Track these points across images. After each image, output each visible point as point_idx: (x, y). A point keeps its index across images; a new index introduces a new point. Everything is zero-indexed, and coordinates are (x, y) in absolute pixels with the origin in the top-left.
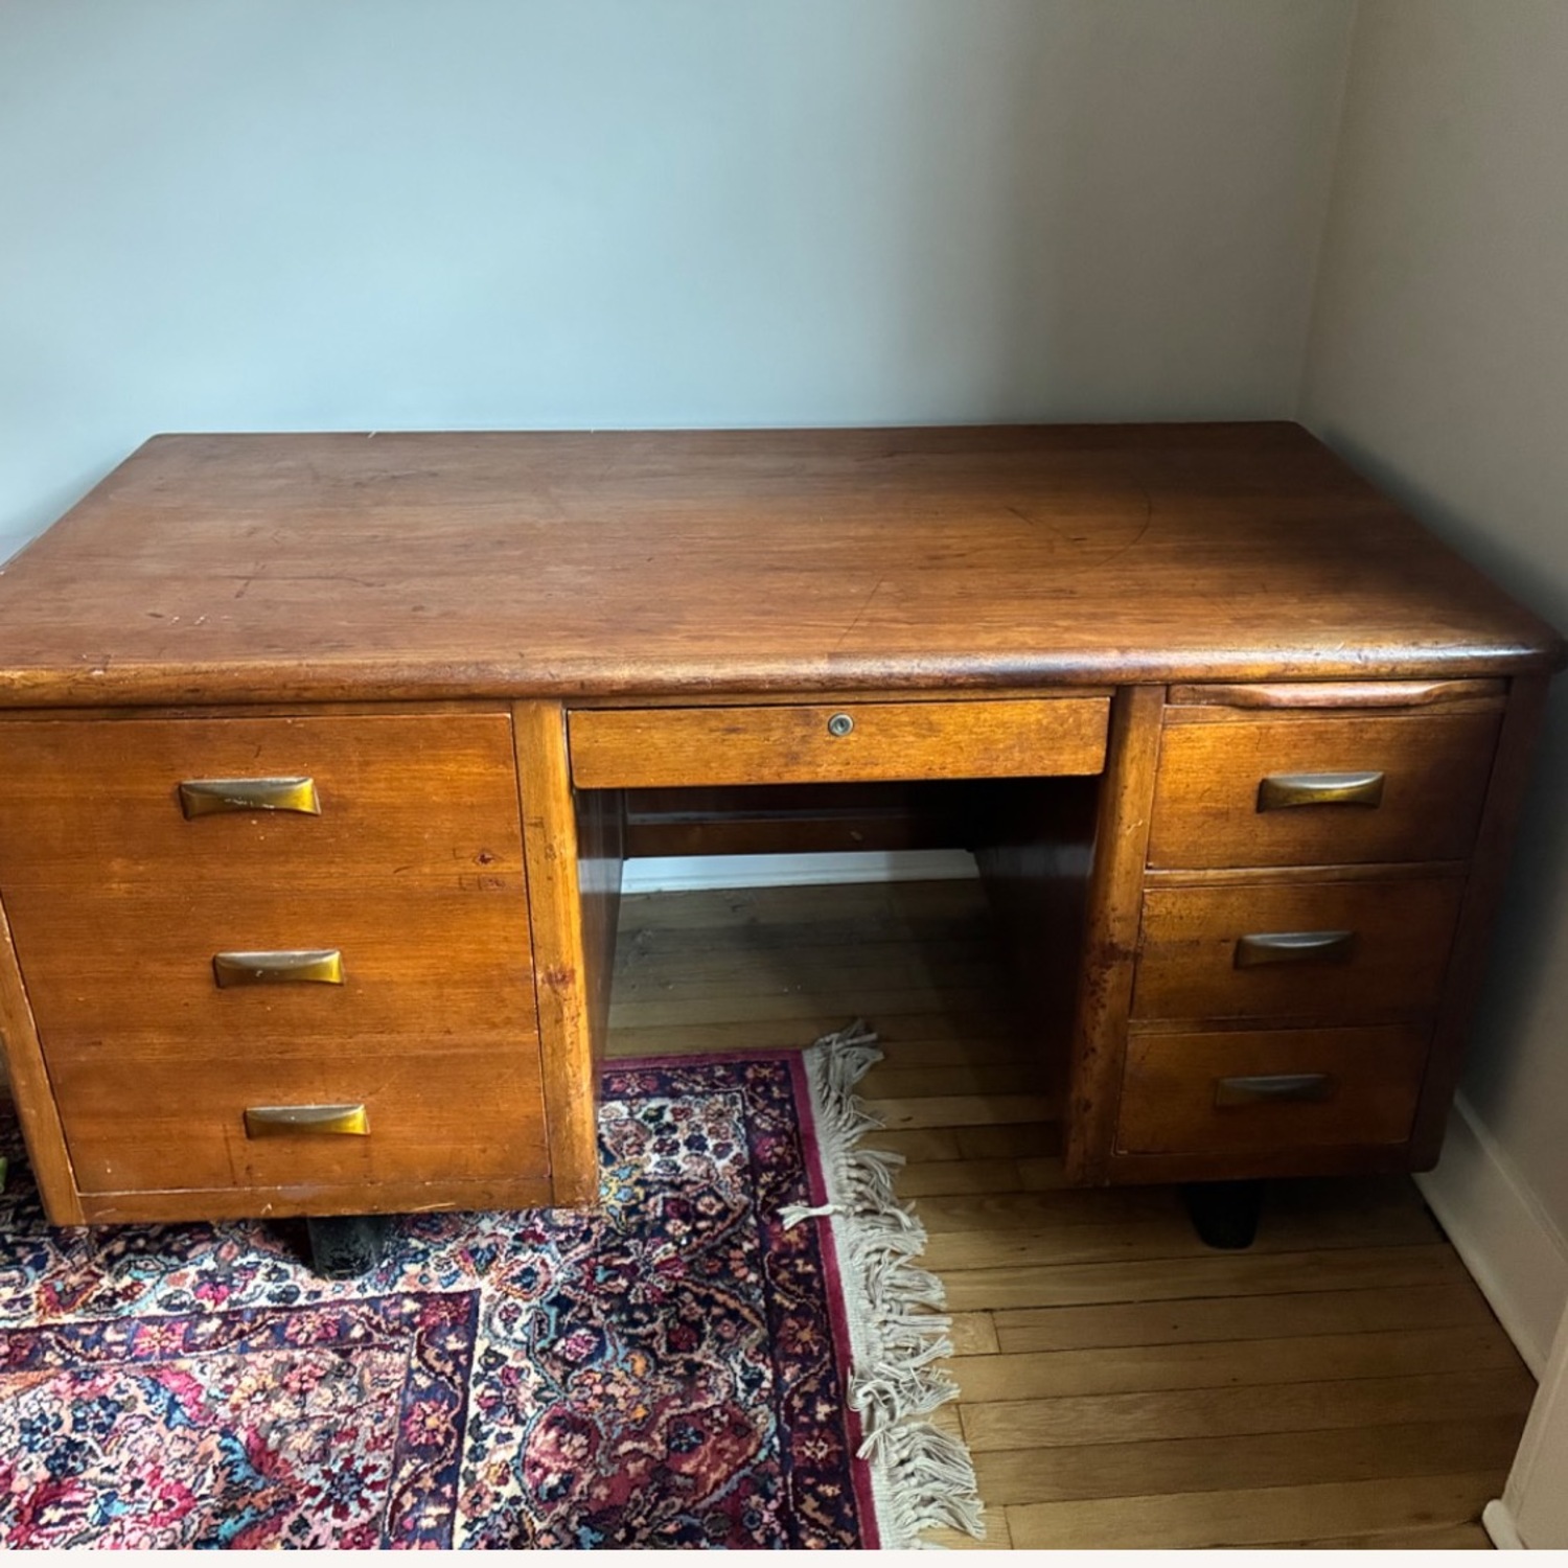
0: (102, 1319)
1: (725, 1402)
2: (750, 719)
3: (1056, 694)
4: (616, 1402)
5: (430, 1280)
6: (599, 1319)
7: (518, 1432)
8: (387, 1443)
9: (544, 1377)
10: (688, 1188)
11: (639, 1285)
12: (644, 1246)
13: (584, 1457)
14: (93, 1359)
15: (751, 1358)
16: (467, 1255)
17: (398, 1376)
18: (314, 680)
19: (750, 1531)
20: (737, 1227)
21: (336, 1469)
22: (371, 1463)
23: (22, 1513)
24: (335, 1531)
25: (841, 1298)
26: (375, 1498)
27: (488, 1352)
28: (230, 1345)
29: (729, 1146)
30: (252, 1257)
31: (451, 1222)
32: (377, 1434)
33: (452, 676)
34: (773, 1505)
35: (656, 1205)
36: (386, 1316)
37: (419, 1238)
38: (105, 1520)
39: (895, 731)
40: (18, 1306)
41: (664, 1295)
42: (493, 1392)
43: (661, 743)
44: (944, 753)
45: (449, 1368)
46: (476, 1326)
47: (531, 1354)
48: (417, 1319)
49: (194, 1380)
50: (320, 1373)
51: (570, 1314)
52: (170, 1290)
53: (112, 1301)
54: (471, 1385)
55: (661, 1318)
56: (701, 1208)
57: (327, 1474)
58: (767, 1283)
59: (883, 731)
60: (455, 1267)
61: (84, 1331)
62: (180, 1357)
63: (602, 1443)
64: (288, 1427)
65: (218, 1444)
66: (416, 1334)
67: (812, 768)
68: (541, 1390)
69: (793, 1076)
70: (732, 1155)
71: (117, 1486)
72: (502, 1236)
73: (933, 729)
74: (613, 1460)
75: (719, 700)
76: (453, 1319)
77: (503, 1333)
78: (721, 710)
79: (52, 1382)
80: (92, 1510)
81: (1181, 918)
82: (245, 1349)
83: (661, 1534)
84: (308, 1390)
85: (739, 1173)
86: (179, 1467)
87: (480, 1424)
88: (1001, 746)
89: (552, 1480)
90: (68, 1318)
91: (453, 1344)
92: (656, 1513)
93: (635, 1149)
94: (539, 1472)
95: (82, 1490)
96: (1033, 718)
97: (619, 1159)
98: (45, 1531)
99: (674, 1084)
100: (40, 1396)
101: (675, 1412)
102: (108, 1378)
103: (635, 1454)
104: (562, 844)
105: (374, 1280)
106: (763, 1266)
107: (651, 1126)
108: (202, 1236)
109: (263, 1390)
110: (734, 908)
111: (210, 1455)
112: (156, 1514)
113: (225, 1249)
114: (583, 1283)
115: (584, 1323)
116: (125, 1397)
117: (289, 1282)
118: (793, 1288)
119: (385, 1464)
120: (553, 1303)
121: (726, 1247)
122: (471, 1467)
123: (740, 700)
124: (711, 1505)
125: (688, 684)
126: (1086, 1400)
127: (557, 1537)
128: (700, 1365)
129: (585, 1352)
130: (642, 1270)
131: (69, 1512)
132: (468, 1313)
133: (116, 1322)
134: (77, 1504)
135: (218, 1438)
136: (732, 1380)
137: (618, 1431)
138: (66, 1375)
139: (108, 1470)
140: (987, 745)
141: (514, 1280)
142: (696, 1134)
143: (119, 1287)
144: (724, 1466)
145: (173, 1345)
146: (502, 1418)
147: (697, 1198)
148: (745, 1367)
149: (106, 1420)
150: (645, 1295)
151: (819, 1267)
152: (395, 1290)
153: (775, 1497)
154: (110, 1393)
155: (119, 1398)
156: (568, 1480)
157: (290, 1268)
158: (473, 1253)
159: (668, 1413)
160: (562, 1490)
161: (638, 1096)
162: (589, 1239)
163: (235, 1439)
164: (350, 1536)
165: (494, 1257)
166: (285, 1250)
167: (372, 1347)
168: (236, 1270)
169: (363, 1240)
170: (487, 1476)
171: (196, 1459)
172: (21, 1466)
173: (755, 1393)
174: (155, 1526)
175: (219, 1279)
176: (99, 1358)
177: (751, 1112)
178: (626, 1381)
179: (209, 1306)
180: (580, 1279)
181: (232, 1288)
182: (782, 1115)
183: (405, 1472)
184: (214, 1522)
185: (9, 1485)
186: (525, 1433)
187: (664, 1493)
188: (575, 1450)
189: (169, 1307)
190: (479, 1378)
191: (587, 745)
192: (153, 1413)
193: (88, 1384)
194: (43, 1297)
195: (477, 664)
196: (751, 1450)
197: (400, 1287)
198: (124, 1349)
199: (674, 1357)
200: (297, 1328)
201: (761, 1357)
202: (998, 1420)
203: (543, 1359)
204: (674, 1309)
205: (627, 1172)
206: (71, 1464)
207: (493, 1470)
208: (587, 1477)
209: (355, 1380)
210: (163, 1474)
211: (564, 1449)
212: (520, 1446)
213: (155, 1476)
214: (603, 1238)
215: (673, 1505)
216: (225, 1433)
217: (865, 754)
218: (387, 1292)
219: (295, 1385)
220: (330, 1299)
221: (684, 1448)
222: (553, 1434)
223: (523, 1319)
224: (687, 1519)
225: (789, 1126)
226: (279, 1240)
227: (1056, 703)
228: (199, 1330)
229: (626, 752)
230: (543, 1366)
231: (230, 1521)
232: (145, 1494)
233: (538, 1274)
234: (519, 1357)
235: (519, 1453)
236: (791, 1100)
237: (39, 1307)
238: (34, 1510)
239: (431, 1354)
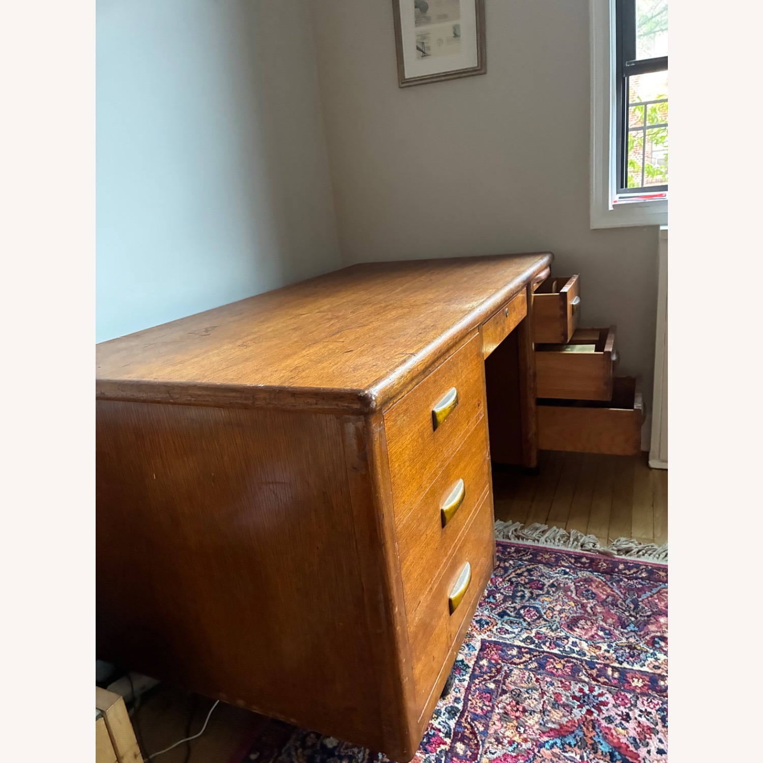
1: (573, 581)
2: (498, 316)
4: (565, 609)
5: (470, 653)
6: (517, 606)
7: (571, 640)
8: (567, 683)
9: (544, 627)
11: (502, 591)
13: (591, 622)
15: (553, 571)
17: (527, 674)
19: (636, 587)
21: (578, 703)
22: (577, 690)
24: (615, 706)
26: (599, 691)
27: (523, 641)
28: (479, 739)
32: (560, 686)
34: (626, 580)
36: (485, 674)
39: (511, 312)
41: (511, 586)
42: (548, 644)
43: (490, 334)
45: (528, 656)
46: (505, 643)
47: (529, 628)
48: (493, 662)
50: (514, 703)
51: (510, 613)
54: (541, 650)
55: (523, 589)
57: (580, 706)
58: (516, 559)
63: (585, 617)
64: (545, 720)
66: (502, 664)
68: (551, 629)
73: (515, 308)
74: (594, 615)
76: (498, 650)
77: (514, 636)
82: (485, 732)
83: (634, 609)
84: (524, 708)
87: (564, 651)
89: (600, 634)
91: (513, 653)
92: (624, 608)
94: (596, 636)
96: (521, 298)
101: (574, 594)
103: (593, 609)
105: (458, 675)
106: (507, 559)
109: (517, 727)
111: (554, 753)
114: (493, 606)
115: (518, 610)
117: (442, 709)
118: (521, 554)
119: (579, 685)
120: (501, 617)
122: (588, 656)
124: (622, 595)
127: (631, 636)
128: (552, 584)
129: (534, 613)
130: (493, 590)
132: (495, 645)
136: (563, 578)
137: (580, 612)
140: (519, 311)
141: (481, 626)
144: (605, 587)
146: (563, 643)
148: (558, 573)
150: (509, 592)
151: (513, 546)
153: (621, 579)
156: (602, 629)
160: (607, 632)
163: (548, 741)
164: (619, 701)
167: (504, 681)
170: (595, 653)
171: (555, 759)
173: (571, 573)
178: (554, 605)
179: (444, 747)
181: (435, 734)
183: (585, 678)
184: (600, 753)
186: (573, 637)
187: (614, 605)
188: (587, 624)
190: (538, 647)
196: (599, 580)
197: (471, 663)
199: (546, 590)
200: (477, 710)
201: (554, 568)
203: (534, 626)
204: (519, 584)
207: (592, 650)
208: (601, 624)
209: (523, 690)
211: (585, 628)
212: (580, 640)
215: (621, 603)
216: (543, 745)
217: (509, 322)
218: (470, 670)
219: (519, 713)
220: (463, 694)
221: (593, 595)
222: (576, 630)
223: (507, 627)
224: (628, 601)
228: (461, 753)
230: (537, 626)
231: (602, 747)
233: (481, 619)
234: (529, 632)
239: (517, 661)
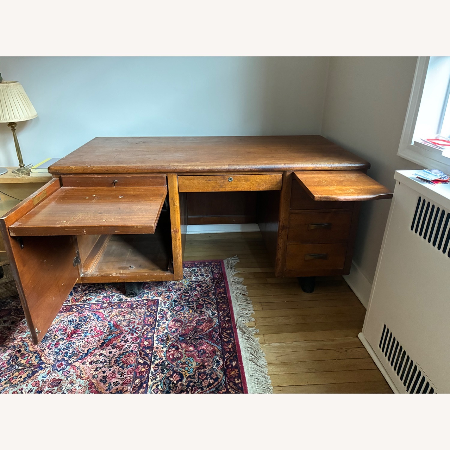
0: (84, 303)
1: (208, 317)
2: (213, 178)
3: (272, 173)
4: (186, 317)
5: (149, 297)
6: (183, 304)
7: (167, 322)
8: (141, 324)
9: (172, 313)
10: (200, 282)
11: (190, 298)
12: (192, 292)
13: (180, 326)
14: (82, 310)
15: (213, 310)
16: (156, 293)
17: (143, 313)
18: (130, 168)
19: (213, 338)
20: (210, 289)
21: (131, 328)
22: (138, 327)
23: (69, 335)
24: (131, 338)
25: (231, 300)
26: (139, 333)
27: (161, 309)
28: (110, 308)
29: (209, 276)
30: (114, 294)
31: (153, 288)
32: (139, 322)
33: (156, 168)
34: (217, 334)
35: (194, 285)
36: (140, 303)
37: (147, 290)
38: (85, 336)
39: (241, 181)
40: (67, 301)
41: (196, 300)
42: (162, 316)
43: (196, 183)
44: (250, 186)
45: (153, 312)
46: (158, 305)
47: (169, 309)
48: (147, 304)
49: (103, 313)
50: (127, 312)
51: (177, 303)
52: (98, 299)
53: (86, 301)
54: (157, 314)
55: (195, 303)
56: (203, 285)
57: (129, 329)
58: (216, 298)
59: (239, 181)
60: (154, 295)
61: (81, 305)
62: (100, 310)
63: (184, 324)
64: (122, 321)
65: (108, 324)
66: (146, 306)
67: (225, 188)
68: (171, 315)
69: (221, 264)
70: (209, 277)
71: (88, 331)
72: (163, 290)
73: (248, 180)
74: (185, 327)
75: (207, 174)
76: (154, 304)
77: (164, 306)
78: (207, 176)
79: (74, 314)
80: (83, 335)
81: (297, 220)
82: (113, 308)
83: (195, 338)
84: (125, 315)
85: (211, 280)
86: (100, 327)
87: (159, 321)
88: (261, 184)
89: (174, 330)
90: (77, 303)
91: (154, 308)
92: (194, 335)
93: (190, 276)
94: (171, 329)
95: (81, 331)
96: (268, 178)
97: (187, 277)
98: (73, 338)
99: (198, 265)
100: (72, 316)
101: (198, 319)
102: (86, 313)
103: (190, 326)
104: (177, 203)
105: (138, 297)
106: (215, 295)
107: (193, 272)
108: (104, 290)
109: (116, 315)
110: (209, 237)
111: (106, 325)
112: (96, 335)
113: (108, 292)
114: (180, 298)
115: (180, 304)
116: (89, 316)
117: (121, 298)
118: (221, 299)
119: (141, 327)
120: (174, 301)
121: (208, 292)
122: (158, 327)
123: (211, 174)
124: (205, 334)
125: (201, 170)
126: (280, 317)
127: (175, 339)
128: (203, 311)
129: (180, 309)
130: (191, 296)
131: (78, 335)
132: (157, 303)
133: (87, 304)
134: (80, 334)
135: (108, 323)
136: (209, 314)
137: (187, 322)
138: (77, 313)
139: (86, 328)
140: (259, 184)
141: (166, 297)
142: (202, 273)
143: (87, 298)
144: (208, 328)
145: (98, 308)
146: (164, 320)
147: (202, 284)
148: (212, 311)
149: (85, 320)
150: (192, 300)
151: (226, 295)
152: (142, 299)
153: (218, 332)
154: (86, 315)
155: (88, 316)
156: (177, 330)
157: (121, 296)
158: (158, 293)
159: (197, 319)
160: (176, 331)
161: (190, 267)
162: (181, 291)
163: (111, 323)
164: (134, 338)
165: (162, 294)
166: (120, 293)
167: (138, 308)
168: (110, 296)
169: (136, 289)
170: (161, 329)
171: (103, 326)
172: (68, 328)
173: (214, 316)
174: (95, 337)
175: (107, 297)
176: (84, 310)
177: (213, 270)
178: (188, 314)
179: (105, 302)
180: (179, 297)
181: (110, 299)
182: (219, 270)
183: (145, 328)
184: (107, 336)
185: (66, 331)
187: (196, 332)
188: (178, 325)
189: (97, 302)
190: (159, 313)
191: (181, 183)
192: (95, 319)
193: (82, 314)
194: (72, 300)
195: (161, 166)
196: (213, 325)
197: (143, 298)
198: (89, 308)
199: (198, 310)
200: (123, 305)
201: (215, 310)
202: (262, 321)
203: (172, 310)
204: (197, 302)
205: (188, 280)
206: (78, 327)
208: (181, 329)
209: (135, 313)
210: (97, 329)
211: (176, 325)
212: (167, 324)
213: (95, 329)
214: (183, 290)
215: (198, 334)
216: (109, 322)
217: (235, 185)
218: (141, 299)
219: (123, 314)
220: (129, 300)
221: (200, 325)
222: (174, 322)
223: (168, 304)
224: (200, 336)
225: (221, 272)
226: (119, 291)
227: (272, 175)
228: (104, 305)
229: (189, 185)
230: (172, 311)
231: (110, 336)
232: (93, 332)
233: (170, 296)
234: (167, 310)
236: (221, 268)
237: (71, 302)
238: (71, 335)
239: (149, 309)
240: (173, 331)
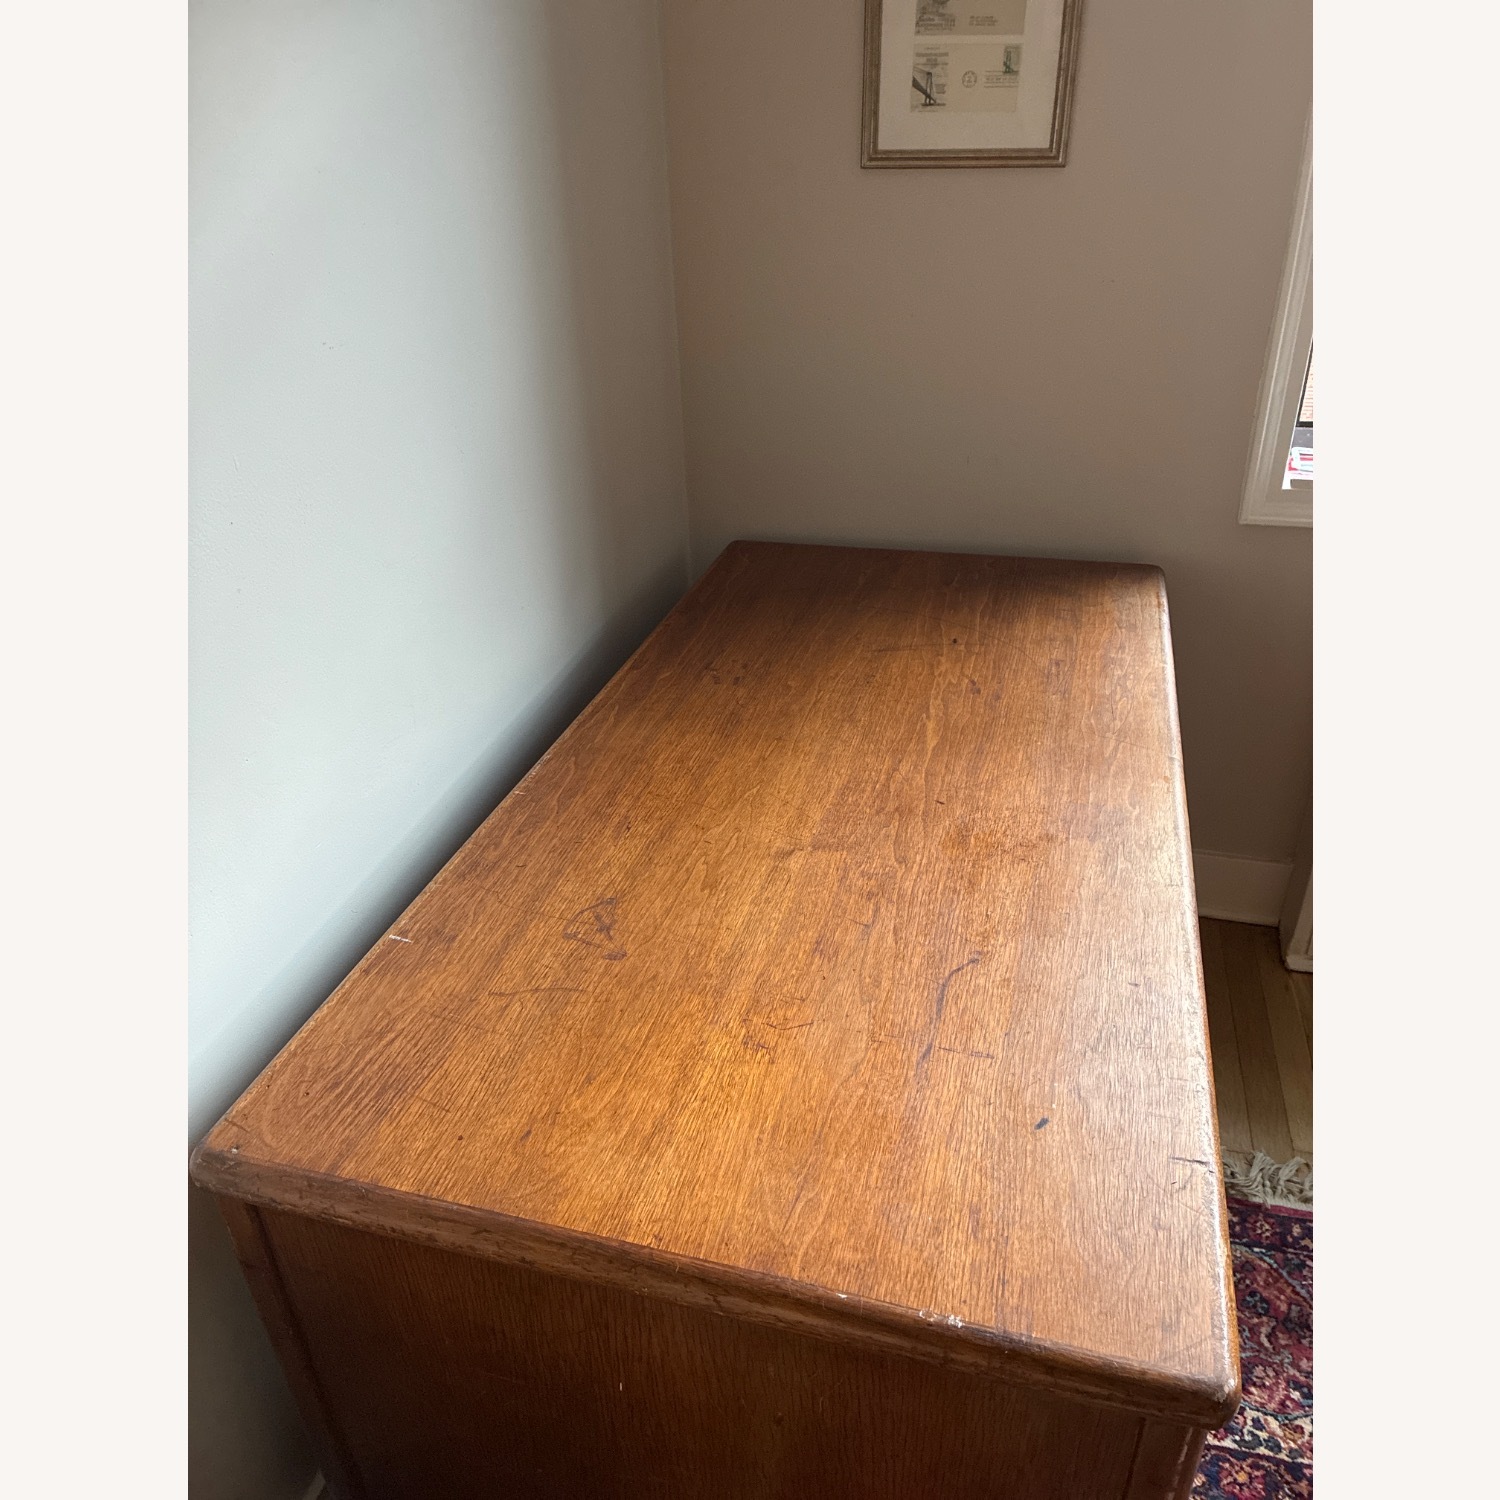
7: (1249, 1414)
13: (1273, 1371)
63: (1261, 1356)
74: (1275, 1352)
89: (1295, 1396)
94: (1288, 1403)
103: (1270, 1337)
122: (1286, 1452)
137: (1249, 1344)
144: (1280, 1285)
146: (1238, 1424)
153: (1303, 1261)
156: (1295, 1385)
160: (1305, 1390)
170: (1294, 1441)
186: (1251, 1409)
188: (1268, 1376)
207: (1288, 1435)
211: (1267, 1384)
212: (1263, 1414)
221: (1265, 1305)
222: (1251, 1390)
235: (1271, 1415)
240: (1302, 1400)
